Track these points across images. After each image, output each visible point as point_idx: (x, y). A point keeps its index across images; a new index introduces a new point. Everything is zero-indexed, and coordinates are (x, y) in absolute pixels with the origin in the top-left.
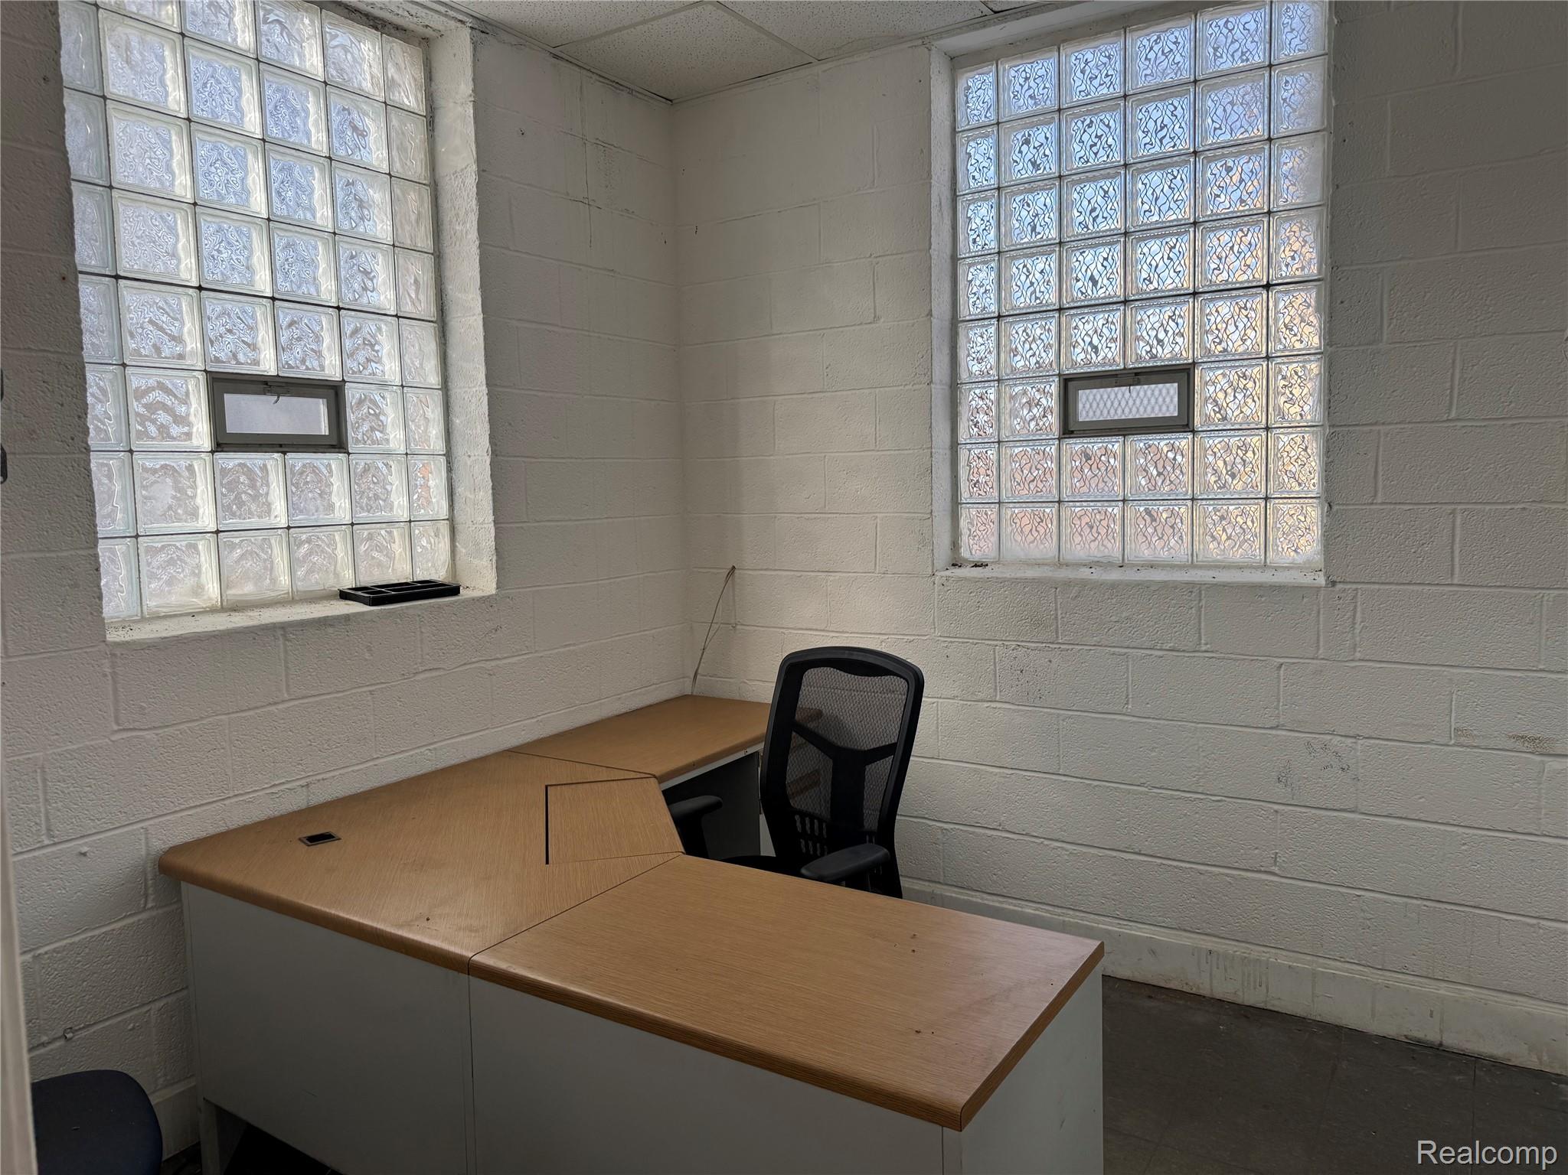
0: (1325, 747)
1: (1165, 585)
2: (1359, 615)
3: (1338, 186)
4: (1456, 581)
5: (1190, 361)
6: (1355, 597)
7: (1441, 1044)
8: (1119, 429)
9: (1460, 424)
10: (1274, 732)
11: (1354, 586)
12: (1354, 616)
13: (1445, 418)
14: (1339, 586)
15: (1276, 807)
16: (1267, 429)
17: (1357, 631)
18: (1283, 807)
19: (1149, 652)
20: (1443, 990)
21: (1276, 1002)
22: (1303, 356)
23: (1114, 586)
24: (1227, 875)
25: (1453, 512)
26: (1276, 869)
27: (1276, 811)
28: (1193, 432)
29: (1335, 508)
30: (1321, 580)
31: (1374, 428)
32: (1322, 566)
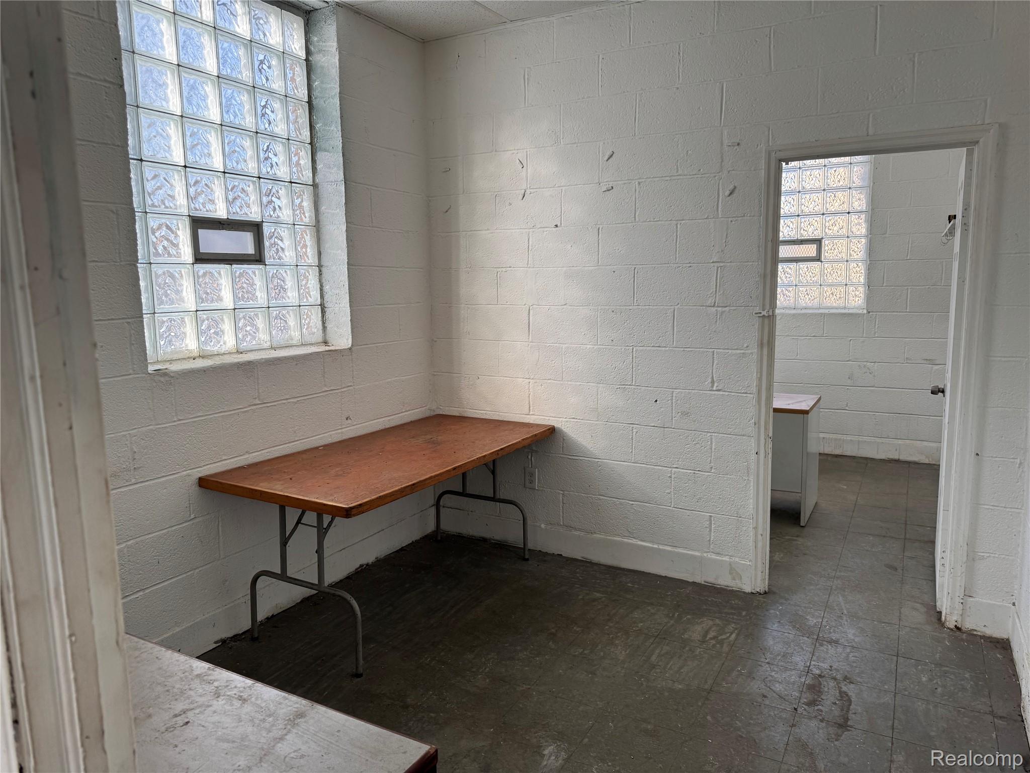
0: (865, 366)
1: (812, 314)
2: (877, 322)
3: (874, 183)
4: (908, 311)
5: (821, 237)
6: (876, 317)
7: (899, 459)
8: (795, 260)
9: (910, 261)
10: (848, 362)
11: (876, 313)
12: (875, 323)
13: (906, 259)
14: (871, 313)
15: (848, 387)
16: (847, 261)
17: (876, 328)
18: (850, 387)
19: (806, 337)
20: (900, 442)
21: (845, 452)
22: (860, 237)
23: (794, 315)
24: (830, 412)
25: (908, 289)
26: (847, 408)
27: (848, 389)
28: (821, 262)
29: (870, 288)
30: (865, 311)
31: (884, 262)
32: (865, 307)
